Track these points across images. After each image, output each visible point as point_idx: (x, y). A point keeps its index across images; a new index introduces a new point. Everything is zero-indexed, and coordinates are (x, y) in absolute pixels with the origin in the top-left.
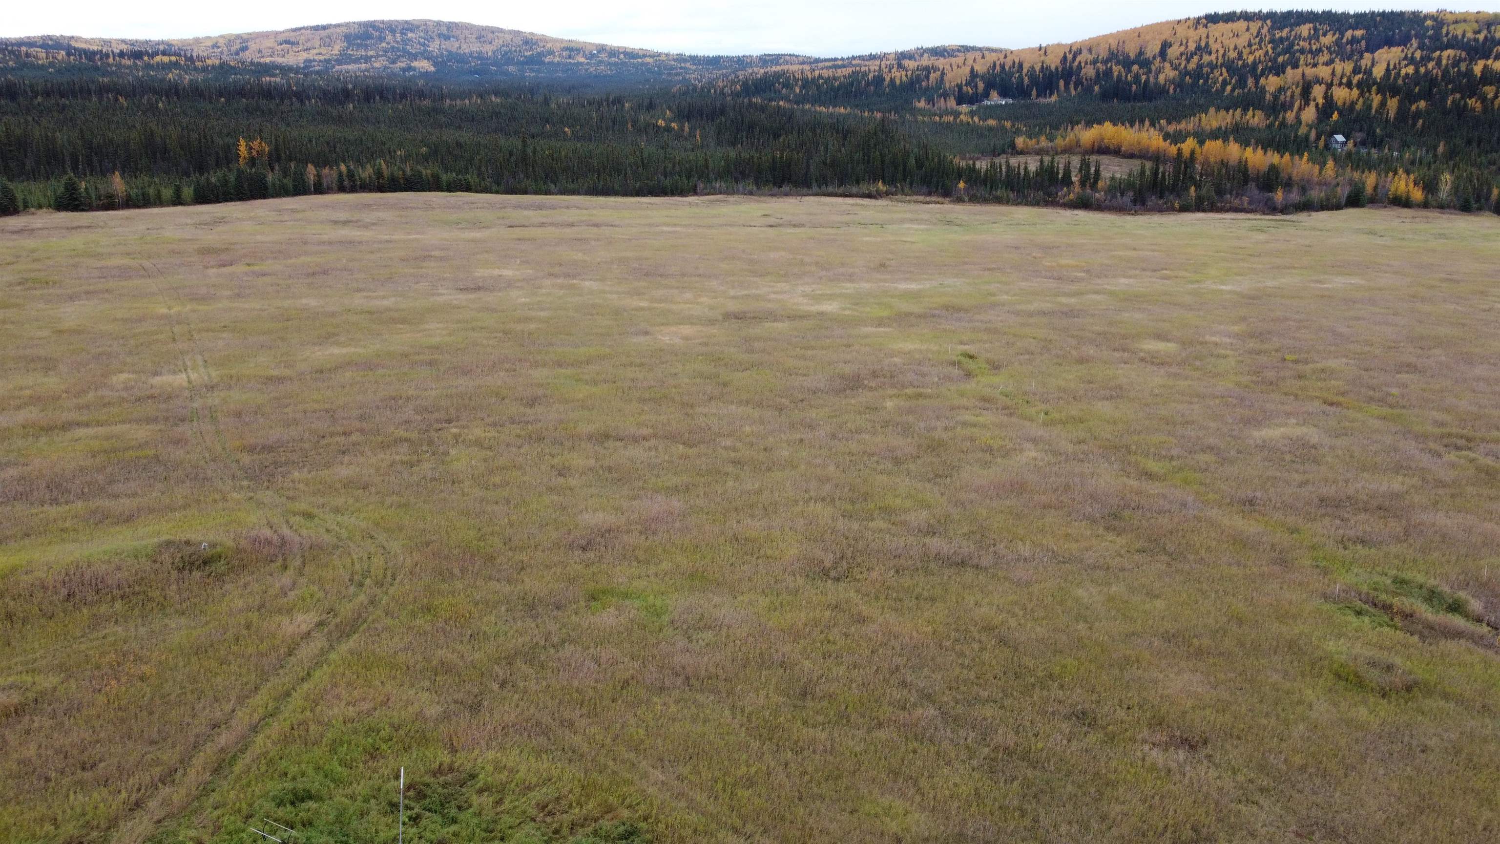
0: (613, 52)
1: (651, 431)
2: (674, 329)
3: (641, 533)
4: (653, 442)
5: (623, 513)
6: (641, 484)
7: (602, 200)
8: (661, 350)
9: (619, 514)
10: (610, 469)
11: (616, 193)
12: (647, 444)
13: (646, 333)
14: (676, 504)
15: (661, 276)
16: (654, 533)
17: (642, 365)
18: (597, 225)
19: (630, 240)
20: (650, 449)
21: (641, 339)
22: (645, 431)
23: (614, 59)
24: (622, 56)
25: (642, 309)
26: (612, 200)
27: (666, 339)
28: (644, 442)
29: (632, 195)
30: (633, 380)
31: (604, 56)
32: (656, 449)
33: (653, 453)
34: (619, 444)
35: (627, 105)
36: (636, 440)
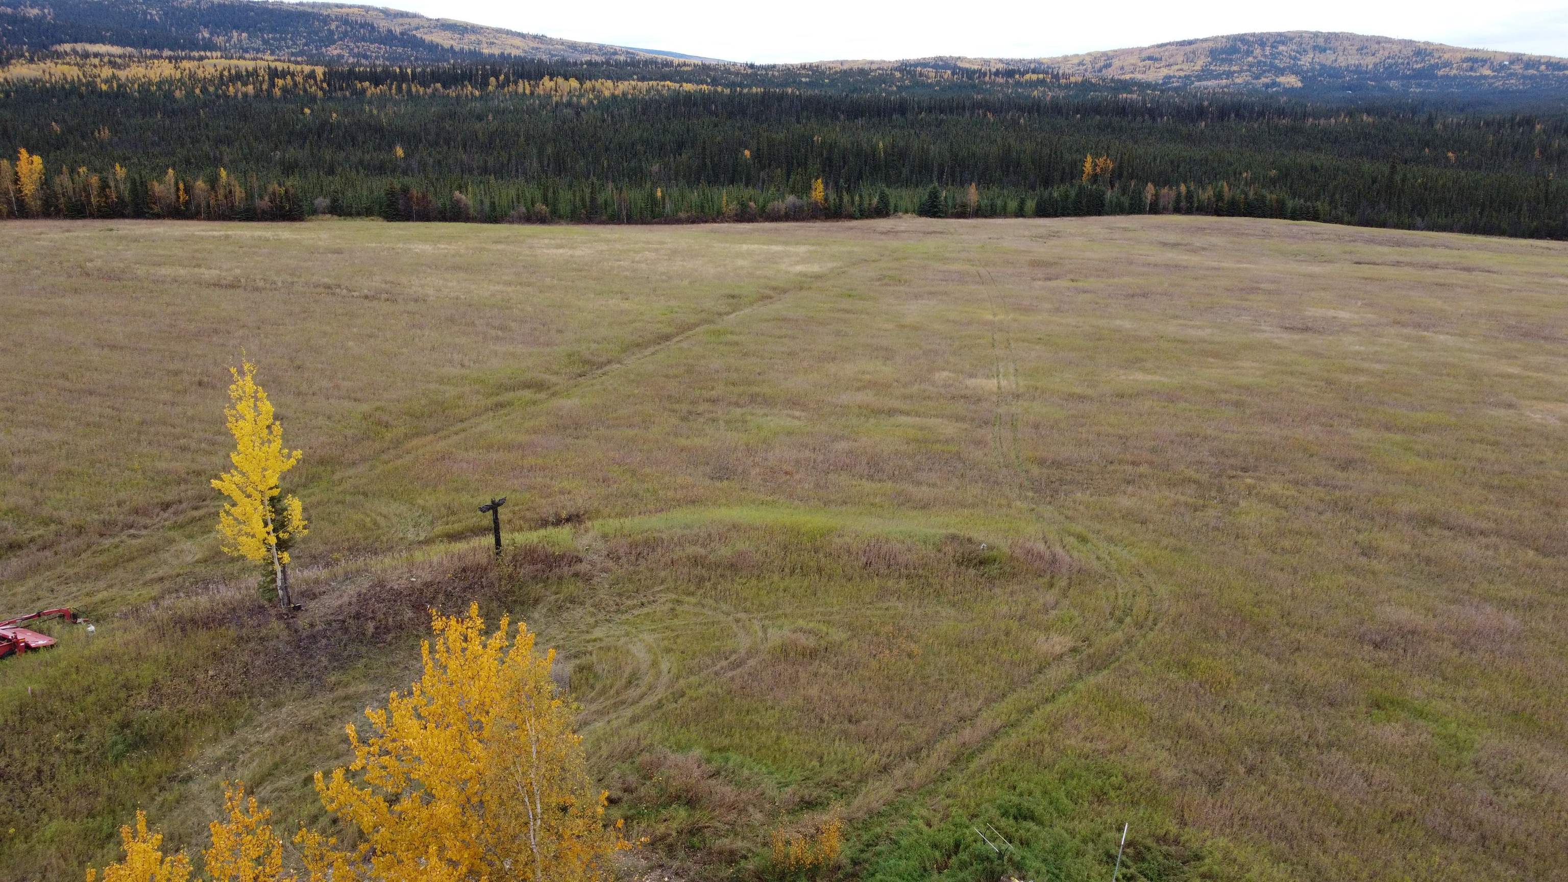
0: (1532, 63)
1: (1493, 526)
2: (1550, 406)
3: (1455, 645)
4: (1494, 539)
5: (1434, 616)
6: (1466, 586)
7: (1480, 239)
8: (1526, 430)
9: (1430, 615)
10: (1428, 561)
11: (1502, 233)
12: (1484, 541)
13: (1510, 406)
14: (1510, 620)
15: (1545, 338)
16: (1473, 650)
17: (1496, 444)
18: (1468, 270)
19: (1510, 290)
20: (1487, 547)
21: (1501, 412)
22: (1484, 525)
23: (1531, 72)
24: (1543, 67)
25: (1510, 376)
26: (1494, 240)
27: (1537, 417)
28: (1480, 538)
29: (1524, 236)
30: (1480, 460)
31: (1517, 68)
32: (1496, 548)
33: (1490, 553)
34: (1446, 533)
35: (1538, 127)
36: (1470, 533)
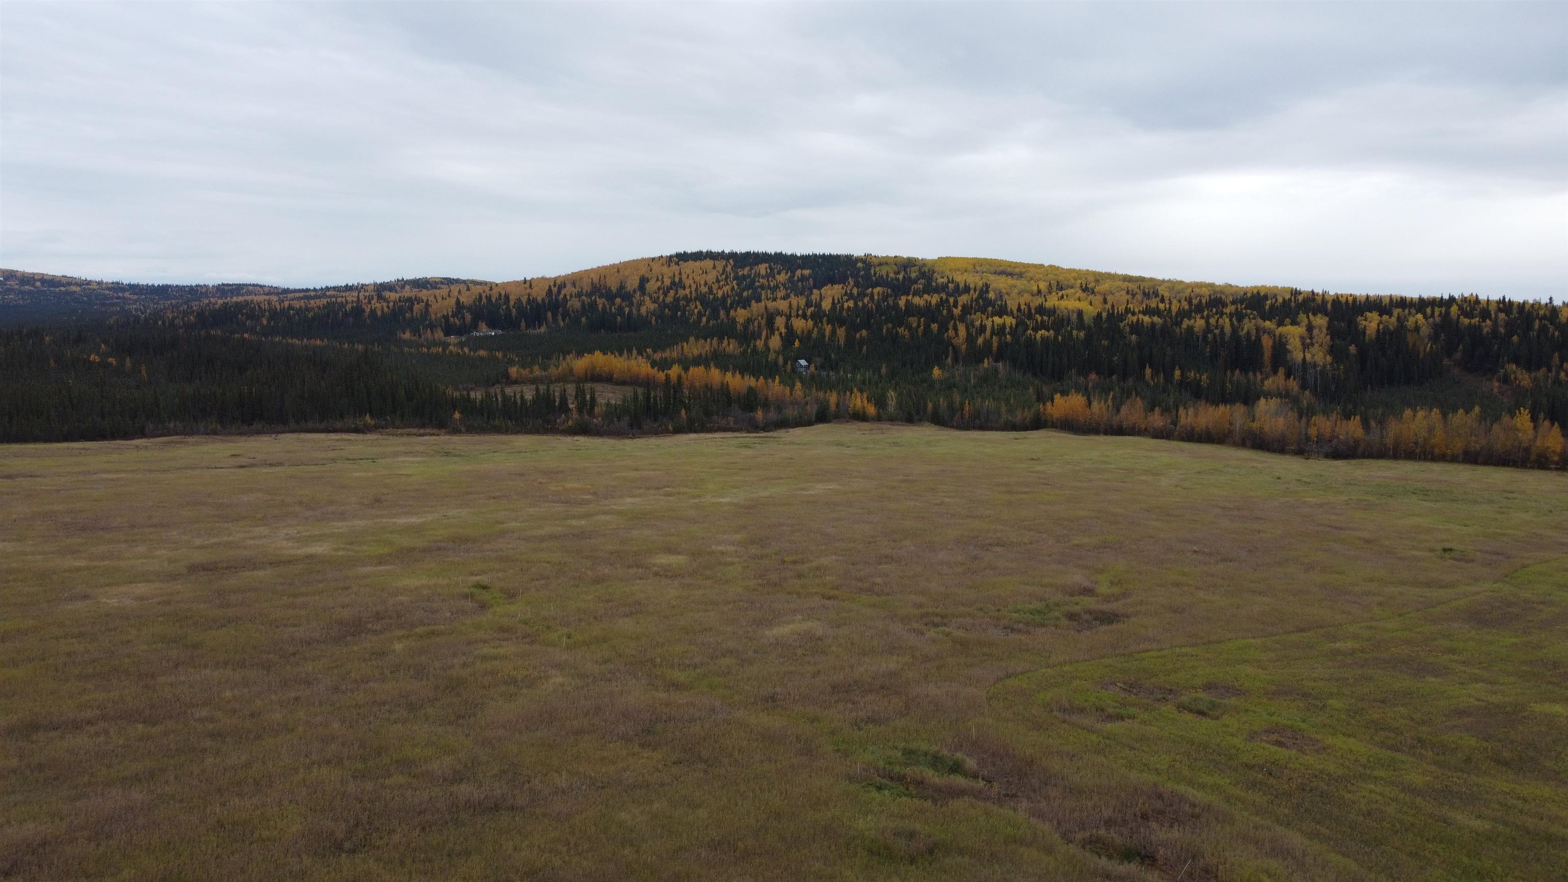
0: (27, 279)
1: (98, 712)
2: (123, 589)
3: (89, 840)
4: (102, 725)
5: (62, 819)
6: (86, 779)
7: (15, 447)
8: (108, 615)
9: (57, 820)
10: (41, 767)
11: (36, 439)
12: (92, 730)
13: (86, 597)
14: (138, 796)
15: (102, 529)
16: (109, 837)
17: (81, 635)
18: (9, 477)
19: (58, 491)
20: (97, 734)
21: (79, 605)
22: (89, 714)
23: (27, 287)
24: (38, 284)
25: (78, 569)
26: (30, 446)
27: (114, 602)
28: (88, 728)
29: (58, 440)
30: (69, 654)
31: (12, 283)
32: (106, 732)
33: (102, 739)
34: (53, 734)
35: (47, 338)
36: (77, 726)
